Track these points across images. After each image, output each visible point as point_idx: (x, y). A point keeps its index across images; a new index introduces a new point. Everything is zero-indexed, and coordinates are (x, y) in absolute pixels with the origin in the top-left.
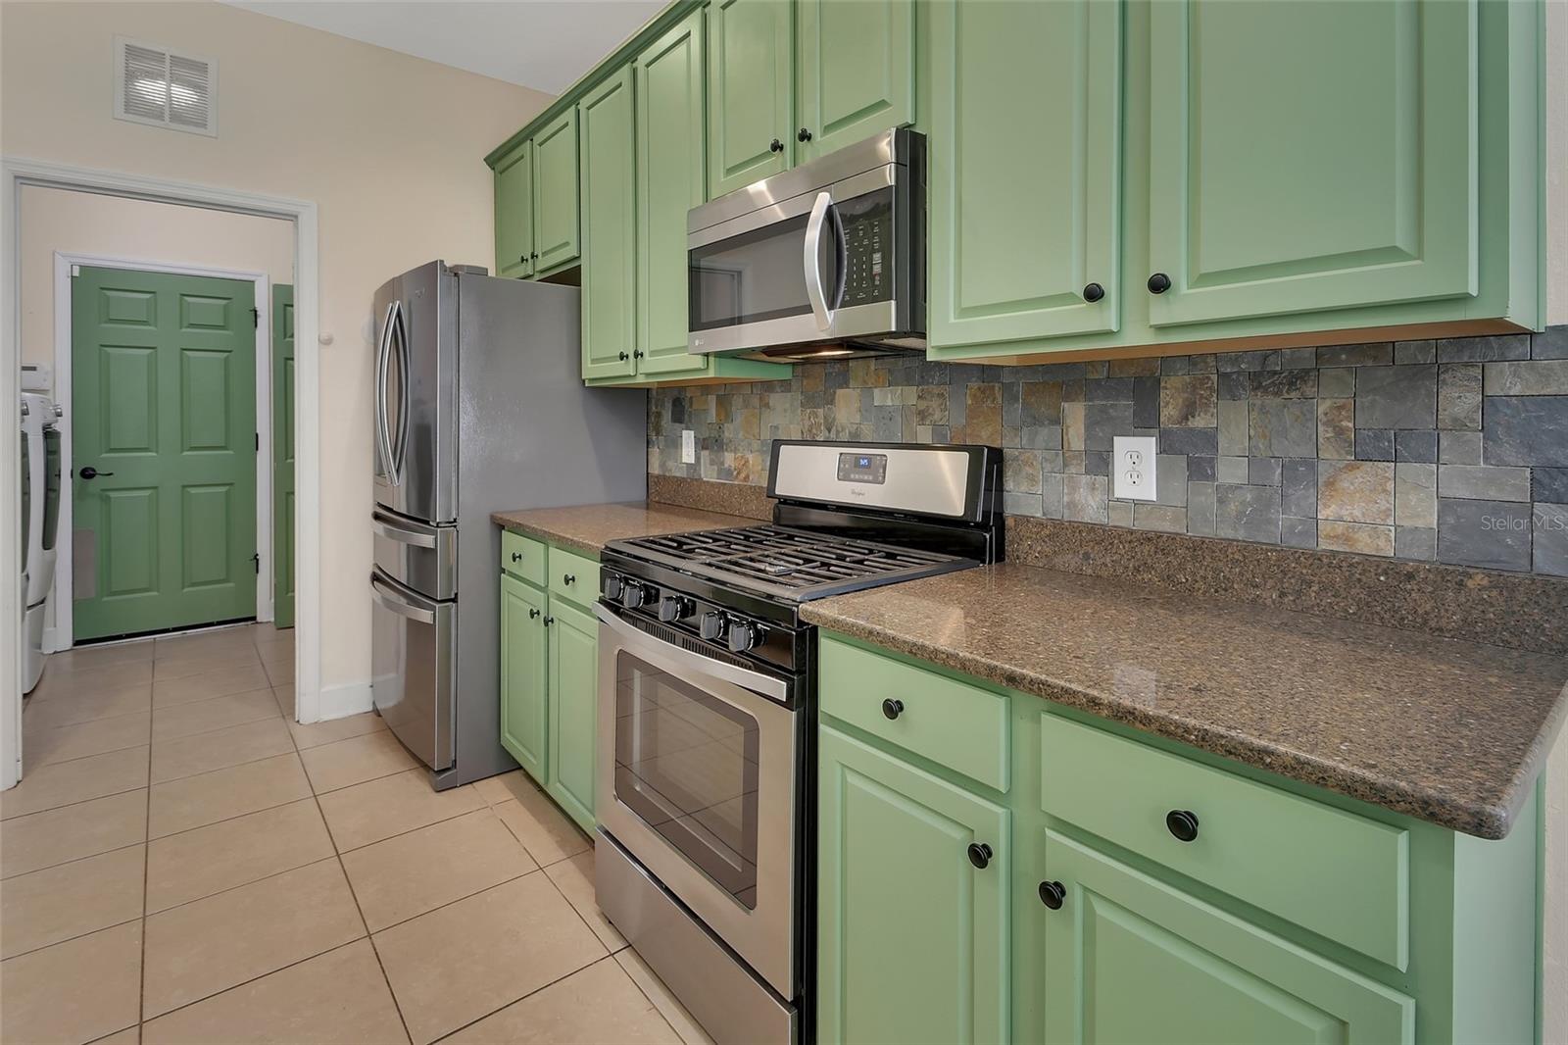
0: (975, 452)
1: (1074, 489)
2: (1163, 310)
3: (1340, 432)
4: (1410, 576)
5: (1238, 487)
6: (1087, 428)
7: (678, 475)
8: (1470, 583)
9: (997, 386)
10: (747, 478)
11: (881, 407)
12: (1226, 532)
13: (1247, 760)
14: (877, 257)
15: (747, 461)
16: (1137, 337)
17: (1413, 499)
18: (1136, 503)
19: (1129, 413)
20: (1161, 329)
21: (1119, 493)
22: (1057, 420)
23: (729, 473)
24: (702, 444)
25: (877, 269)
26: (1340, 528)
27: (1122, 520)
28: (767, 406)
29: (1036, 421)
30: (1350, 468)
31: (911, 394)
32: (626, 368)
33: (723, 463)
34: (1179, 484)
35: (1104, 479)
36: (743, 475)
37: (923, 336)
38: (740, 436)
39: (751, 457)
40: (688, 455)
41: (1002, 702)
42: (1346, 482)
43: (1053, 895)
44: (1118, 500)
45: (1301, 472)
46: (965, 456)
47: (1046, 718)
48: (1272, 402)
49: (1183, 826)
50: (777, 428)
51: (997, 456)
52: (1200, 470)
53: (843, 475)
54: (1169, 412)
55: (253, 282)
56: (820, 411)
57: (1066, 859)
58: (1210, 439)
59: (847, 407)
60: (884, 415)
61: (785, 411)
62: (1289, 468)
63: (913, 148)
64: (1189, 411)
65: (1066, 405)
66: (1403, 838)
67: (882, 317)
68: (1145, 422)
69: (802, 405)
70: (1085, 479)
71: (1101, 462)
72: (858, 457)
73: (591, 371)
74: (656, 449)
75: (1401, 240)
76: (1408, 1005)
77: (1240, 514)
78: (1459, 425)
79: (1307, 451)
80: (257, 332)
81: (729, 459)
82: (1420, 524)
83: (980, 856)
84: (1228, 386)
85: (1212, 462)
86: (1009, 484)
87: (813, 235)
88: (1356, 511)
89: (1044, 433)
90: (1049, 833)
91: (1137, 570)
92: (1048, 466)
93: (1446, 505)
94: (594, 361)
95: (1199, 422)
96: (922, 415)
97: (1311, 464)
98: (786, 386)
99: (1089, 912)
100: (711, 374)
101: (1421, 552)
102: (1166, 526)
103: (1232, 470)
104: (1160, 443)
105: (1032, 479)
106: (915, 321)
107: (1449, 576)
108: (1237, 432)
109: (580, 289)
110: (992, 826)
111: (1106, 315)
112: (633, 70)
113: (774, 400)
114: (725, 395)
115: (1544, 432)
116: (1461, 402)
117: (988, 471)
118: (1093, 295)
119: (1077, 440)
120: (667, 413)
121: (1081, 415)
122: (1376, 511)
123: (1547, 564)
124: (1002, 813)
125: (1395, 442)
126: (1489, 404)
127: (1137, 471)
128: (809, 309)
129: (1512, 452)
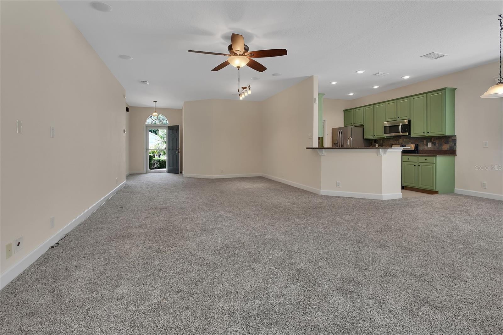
0: (415, 144)
1: (424, 147)
2: (428, 134)
3: (444, 142)
4: (447, 151)
8: (451, 151)
9: (417, 139)
11: (405, 141)
12: (436, 149)
13: (430, 156)
16: (427, 136)
18: (430, 148)
19: (429, 141)
21: (428, 147)
22: (423, 141)
24: (379, 146)
25: (406, 130)
26: (444, 148)
31: (409, 140)
32: (371, 137)
34: (433, 146)
38: (386, 144)
39: (387, 146)
40: (377, 146)
42: (444, 145)
43: (419, 166)
45: (441, 145)
47: (419, 157)
48: (439, 140)
49: (426, 160)
50: (391, 143)
51: (418, 145)
52: (435, 145)
54: (432, 141)
56: (398, 141)
57: (420, 164)
58: (435, 143)
59: (401, 141)
63: (410, 121)
64: (434, 141)
66: (435, 158)
67: (407, 134)
69: (395, 141)
71: (427, 145)
72: (403, 146)
73: (365, 137)
74: (371, 146)
75: (441, 131)
77: (438, 148)
78: (450, 141)
82: (448, 147)
83: (415, 165)
86: (419, 147)
87: (400, 126)
89: (422, 143)
91: (430, 153)
93: (450, 146)
96: (410, 141)
97: (442, 144)
98: (392, 139)
99: (421, 166)
100: (386, 138)
101: (448, 149)
102: (432, 149)
103: (437, 145)
104: (432, 143)
105: (421, 146)
106: (410, 134)
107: (449, 150)
108: (437, 142)
109: (363, 128)
110: (416, 164)
111: (425, 134)
112: (374, 106)
113: (391, 140)
114: (383, 140)
115: (455, 141)
116: (450, 140)
117: (417, 146)
118: (424, 133)
119: (425, 143)
120: (373, 142)
121: (425, 141)
122: (446, 147)
123: (455, 149)
124: (416, 163)
125: (447, 142)
126: (452, 140)
127: (430, 145)
128: (399, 133)
129: (453, 143)
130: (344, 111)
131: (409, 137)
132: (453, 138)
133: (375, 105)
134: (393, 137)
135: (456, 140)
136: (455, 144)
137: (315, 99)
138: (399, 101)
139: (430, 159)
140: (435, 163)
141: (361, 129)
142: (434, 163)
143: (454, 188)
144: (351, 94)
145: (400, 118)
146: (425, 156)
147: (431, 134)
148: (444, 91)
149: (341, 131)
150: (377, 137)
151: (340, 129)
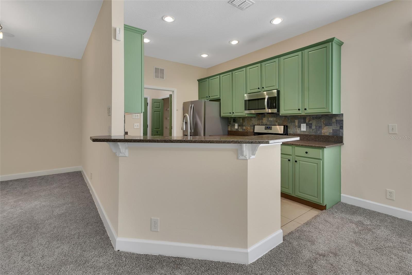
1: (296, 130)
2: (306, 112)
3: (324, 123)
4: (330, 137)
5: (314, 129)
6: (298, 123)
7: (234, 130)
8: (335, 137)
9: (287, 118)
10: (248, 130)
11: (270, 120)
12: (313, 134)
13: (311, 147)
14: (274, 104)
15: (248, 128)
16: (303, 114)
17: (330, 129)
18: (304, 131)
19: (303, 121)
20: (306, 113)
21: (302, 130)
22: (294, 122)
23: (244, 130)
24: (239, 126)
25: (274, 105)
26: (324, 133)
27: (302, 133)
28: (251, 120)
29: (292, 122)
30: (325, 127)
31: (275, 119)
32: (229, 115)
33: (243, 128)
34: (308, 129)
35: (300, 129)
36: (247, 130)
37: (279, 112)
38: (247, 124)
39: (248, 127)
40: (236, 127)
41: (291, 147)
42: (324, 128)
43: (296, 161)
44: (302, 131)
45: (320, 127)
46: (283, 126)
47: (295, 147)
48: (318, 120)
49: (306, 153)
50: (253, 123)
51: (287, 126)
52: (310, 127)
53: (265, 129)
54: (307, 121)
55: (147, 98)
56: (261, 121)
57: (297, 159)
58: (311, 124)
59: (265, 120)
60: (271, 121)
61: (255, 121)
62: (319, 127)
63: (278, 92)
64: (309, 121)
65: (296, 120)
66: (321, 150)
67: (275, 111)
68: (304, 122)
69: (258, 120)
70: (298, 129)
71: (300, 127)
72: (267, 127)
73: (222, 115)
74: (230, 127)
75: (325, 107)
76: (322, 161)
77: (314, 132)
78: (334, 122)
79: (321, 125)
80: (148, 107)
81: (244, 128)
82: (331, 132)
83: (289, 160)
84: (313, 118)
85: (312, 126)
86: (288, 130)
88: (325, 131)
89: (293, 124)
90: (296, 157)
91: (304, 138)
92: (293, 127)
93: (333, 130)
94: (223, 113)
95: (310, 122)
96: (276, 121)
98: (254, 117)
99: (299, 162)
100: (247, 116)
101: (331, 135)
102: (307, 134)
103: (314, 127)
104: (306, 124)
105: (291, 129)
106: (278, 111)
107: (333, 137)
108: (314, 123)
109: (220, 103)
110: (290, 158)
111: (300, 112)
112: (232, 73)
113: (253, 119)
114: (244, 118)
115: (340, 123)
116: (334, 120)
117: (286, 128)
118: (299, 110)
119: (297, 124)
120: (232, 121)
121: (297, 121)
122: (327, 131)
123: (341, 135)
124: (291, 156)
125: (329, 124)
126: (336, 120)
127: (304, 128)
128: (265, 109)
129: (338, 125)
130: (199, 81)
131: (277, 115)
132: (338, 118)
133: (234, 72)
134: (255, 116)
135: (343, 120)
136: (342, 127)
137: (115, 30)
138: (263, 64)
139: (313, 152)
140: (322, 159)
141: (217, 103)
142: (320, 159)
143: (340, 193)
144: (205, 56)
145: (265, 88)
146: (306, 146)
147: (309, 111)
148: (330, 43)
149: (193, 105)
150: (236, 115)
151: (192, 102)
